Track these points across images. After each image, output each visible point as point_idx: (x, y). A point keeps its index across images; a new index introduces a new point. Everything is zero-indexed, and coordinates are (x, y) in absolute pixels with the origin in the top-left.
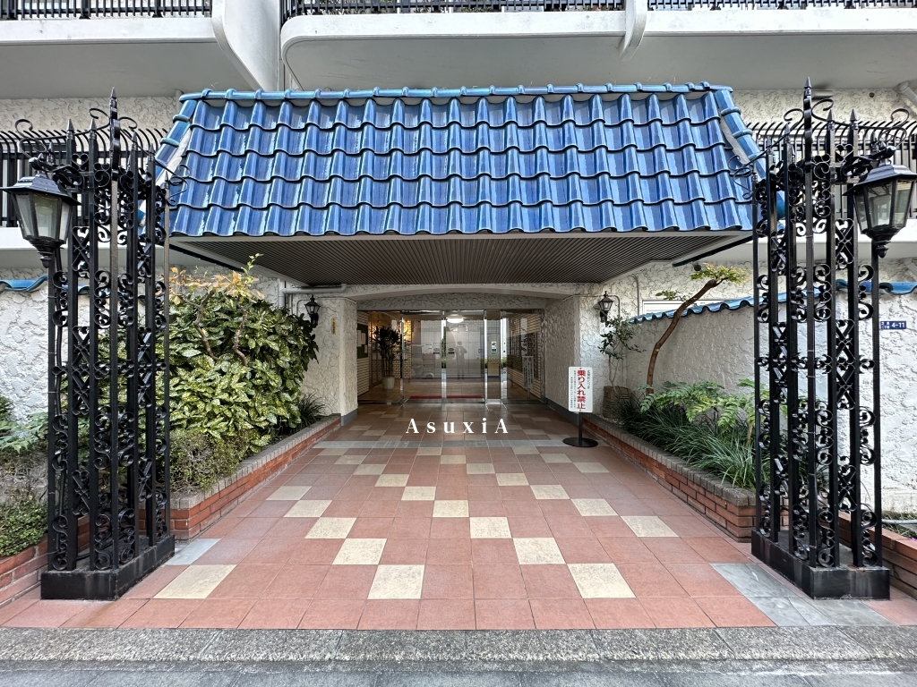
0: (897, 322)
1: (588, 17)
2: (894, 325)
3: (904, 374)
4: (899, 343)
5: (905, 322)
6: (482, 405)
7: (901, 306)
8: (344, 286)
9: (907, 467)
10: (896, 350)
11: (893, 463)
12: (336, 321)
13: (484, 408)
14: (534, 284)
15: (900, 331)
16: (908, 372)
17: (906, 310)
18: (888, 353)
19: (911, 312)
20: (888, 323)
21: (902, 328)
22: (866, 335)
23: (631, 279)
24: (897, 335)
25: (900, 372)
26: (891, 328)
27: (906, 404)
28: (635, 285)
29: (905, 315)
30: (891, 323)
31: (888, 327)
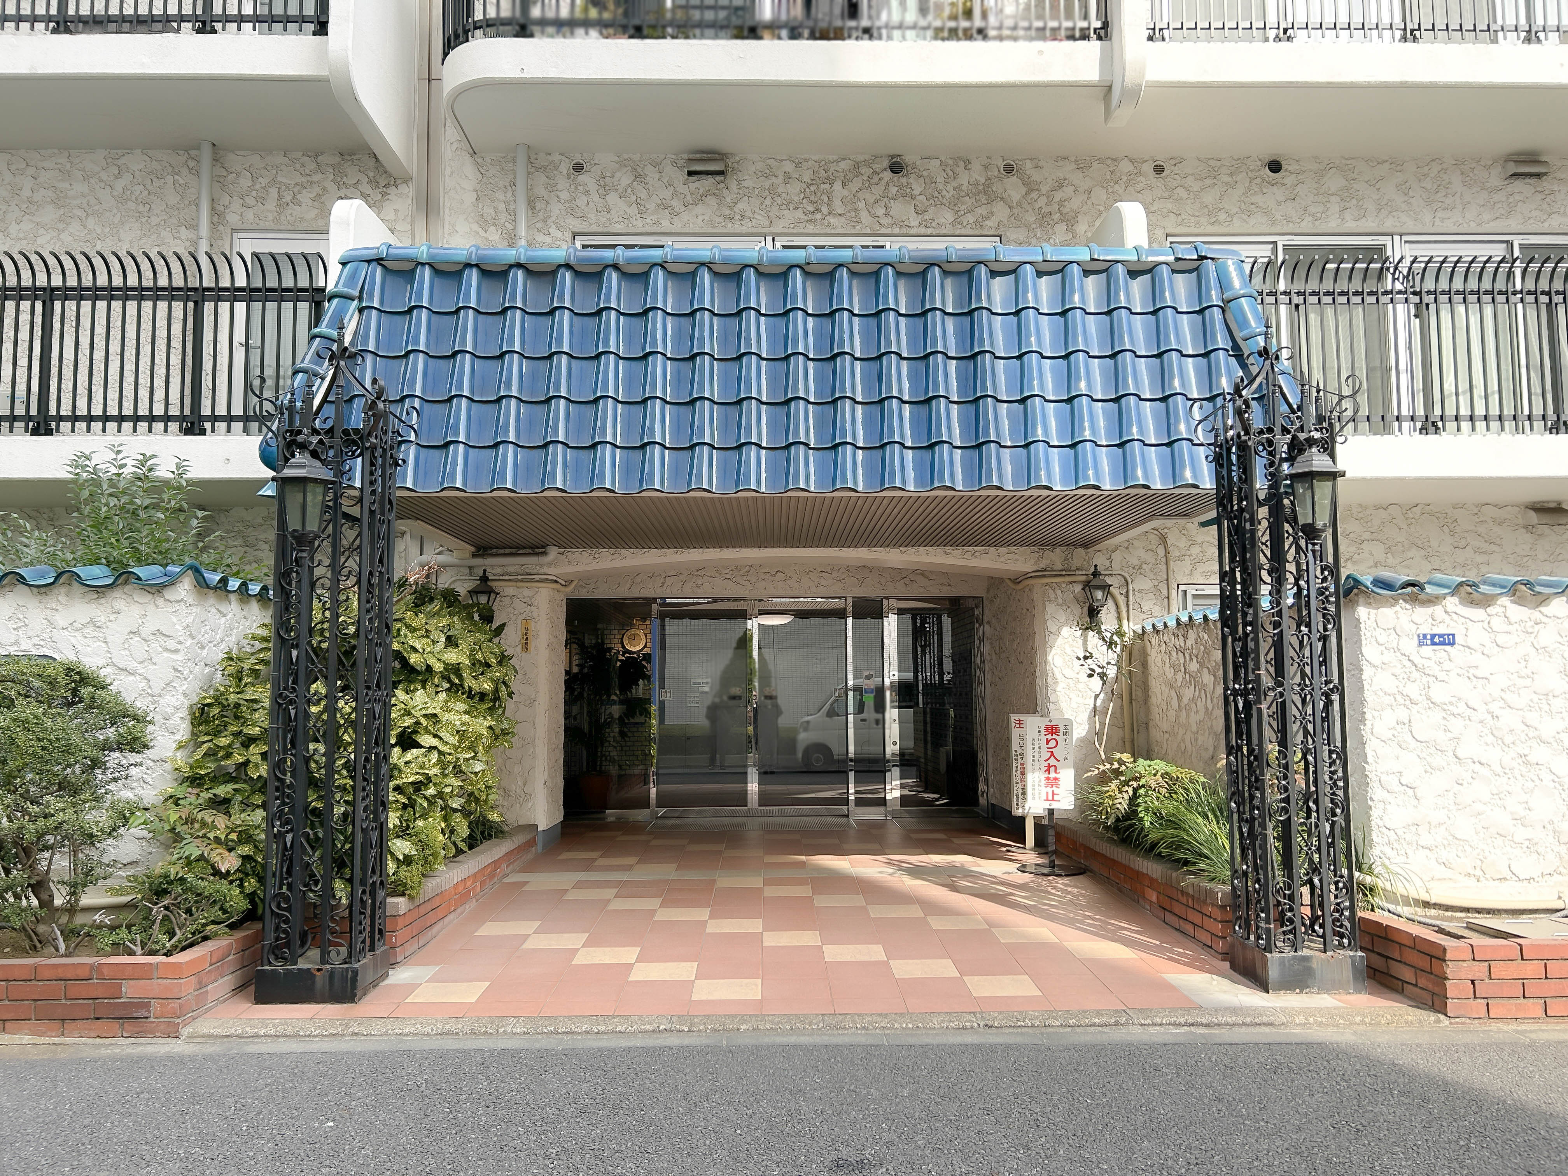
0: (1440, 636)
1: (1041, 52)
2: (1436, 640)
3: (1456, 711)
4: (1447, 665)
5: (1453, 635)
6: (845, 820)
7: (1446, 612)
8: (553, 552)
9: (1467, 848)
10: (1442, 676)
11: (1445, 842)
12: (532, 626)
13: (848, 825)
14: (949, 549)
15: (1448, 648)
16: (1462, 707)
17: (1454, 615)
18: (1431, 679)
19: (1463, 620)
20: (1428, 637)
21: (1449, 644)
22: (1398, 654)
23: (1154, 539)
24: (1443, 654)
25: (1451, 708)
26: (1433, 643)
27: (1459, 755)
28: (1161, 551)
29: (1452, 624)
30: (1433, 636)
31: (1429, 642)
